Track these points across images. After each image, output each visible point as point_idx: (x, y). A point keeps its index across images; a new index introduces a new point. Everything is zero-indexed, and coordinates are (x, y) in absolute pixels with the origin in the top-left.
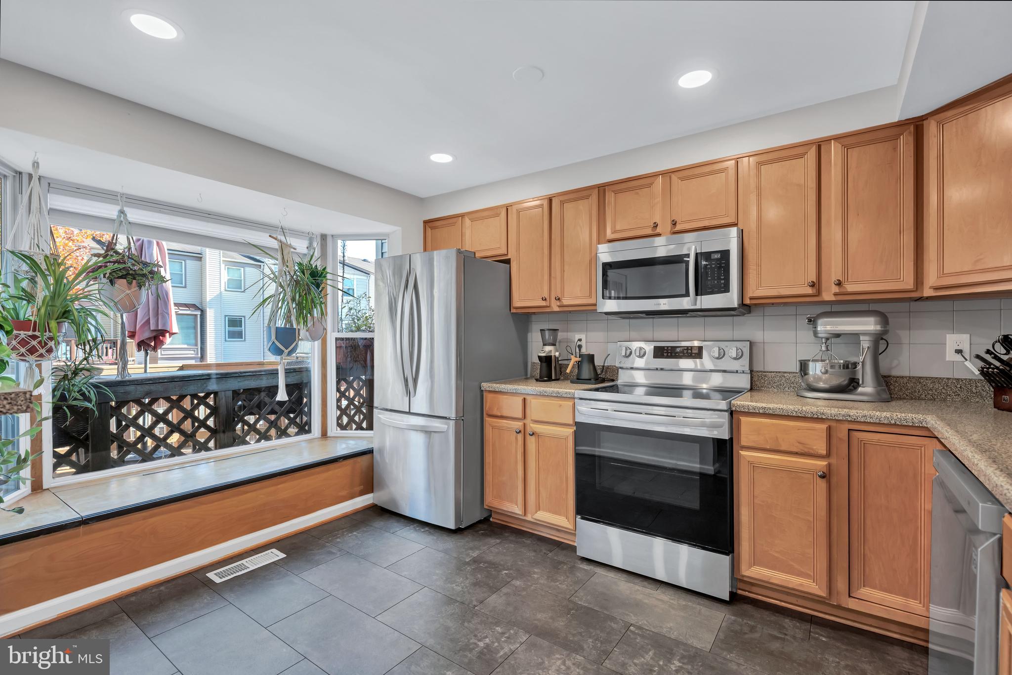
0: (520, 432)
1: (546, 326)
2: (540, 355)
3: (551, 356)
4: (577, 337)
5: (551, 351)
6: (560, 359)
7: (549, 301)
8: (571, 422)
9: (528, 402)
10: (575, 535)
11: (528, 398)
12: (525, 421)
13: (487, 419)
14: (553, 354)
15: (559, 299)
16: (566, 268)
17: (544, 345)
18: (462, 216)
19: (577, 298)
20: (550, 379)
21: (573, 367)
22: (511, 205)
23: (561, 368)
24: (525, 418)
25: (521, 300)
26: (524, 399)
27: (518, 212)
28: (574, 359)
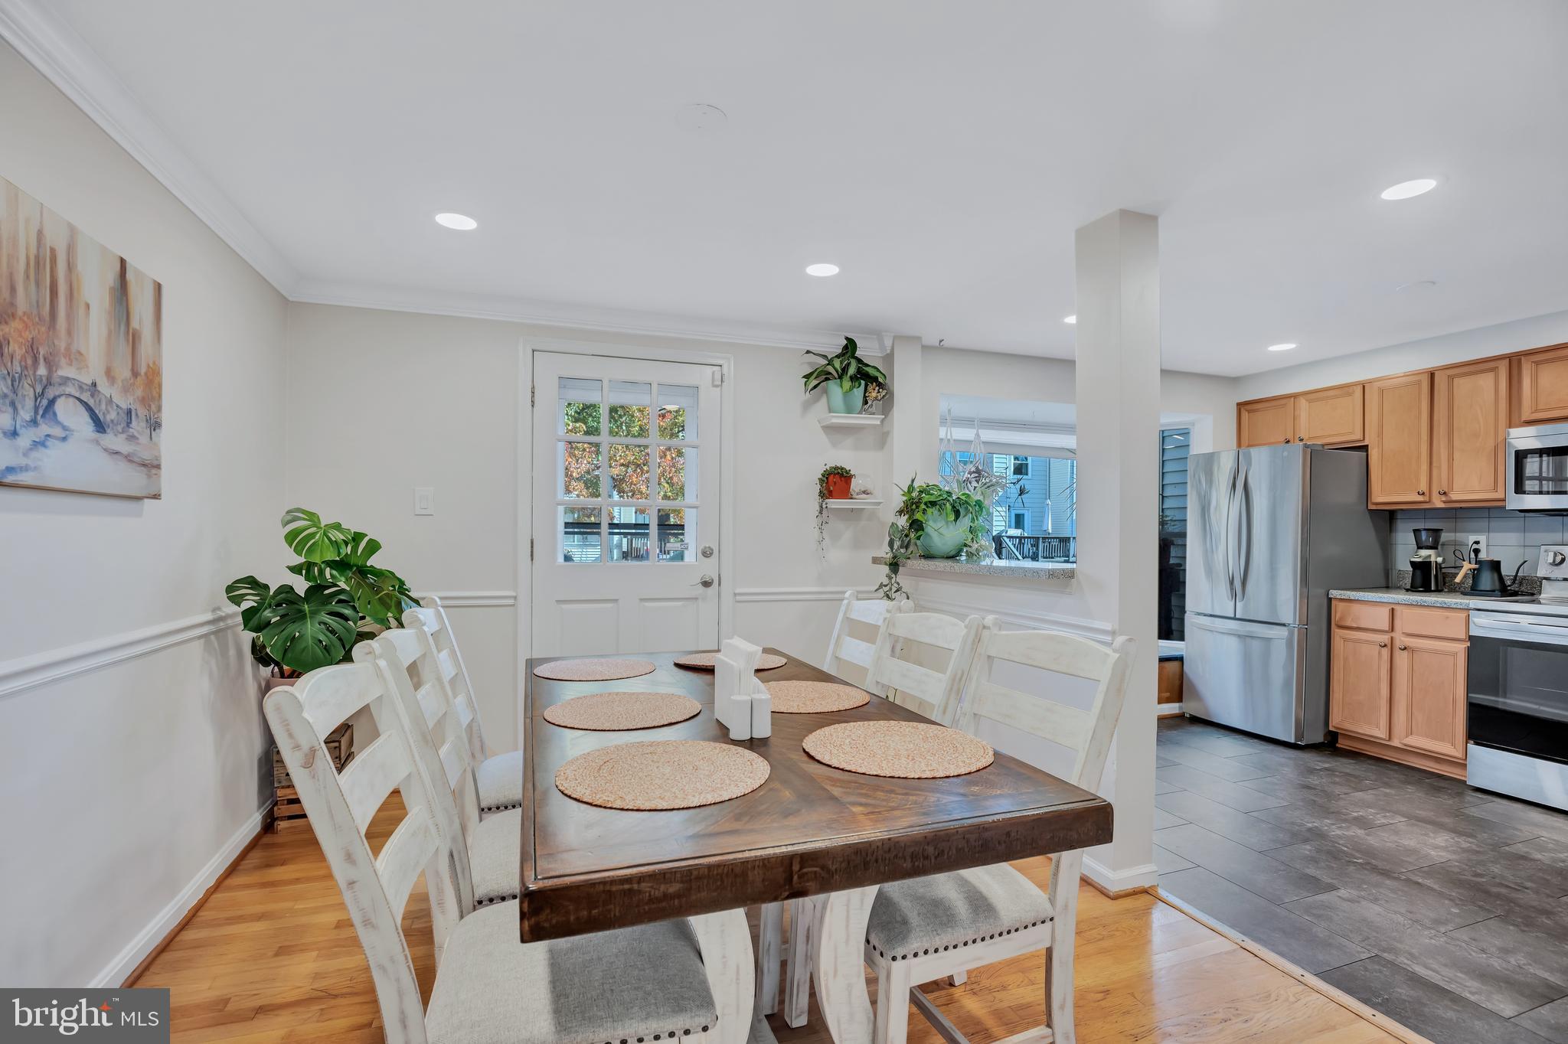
0: (1385, 646)
1: (1420, 525)
2: (1413, 560)
3: (1431, 562)
4: (1472, 538)
5: (1430, 556)
6: (1443, 566)
7: (1428, 495)
8: (1463, 636)
9: (1398, 614)
10: (1465, 766)
11: (1397, 608)
12: (1393, 634)
13: (1337, 630)
14: (1433, 559)
15: (1445, 493)
16: (1457, 455)
17: (1420, 547)
18: (1295, 396)
19: (1473, 492)
20: (1427, 589)
21: (1465, 576)
22: (1370, 382)
23: (1444, 578)
24: (1392, 631)
25: (1382, 496)
26: (1393, 609)
27: (1382, 391)
28: (1467, 567)
